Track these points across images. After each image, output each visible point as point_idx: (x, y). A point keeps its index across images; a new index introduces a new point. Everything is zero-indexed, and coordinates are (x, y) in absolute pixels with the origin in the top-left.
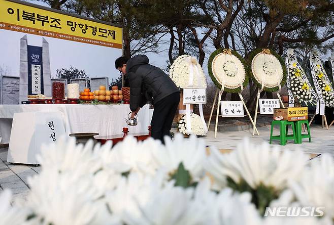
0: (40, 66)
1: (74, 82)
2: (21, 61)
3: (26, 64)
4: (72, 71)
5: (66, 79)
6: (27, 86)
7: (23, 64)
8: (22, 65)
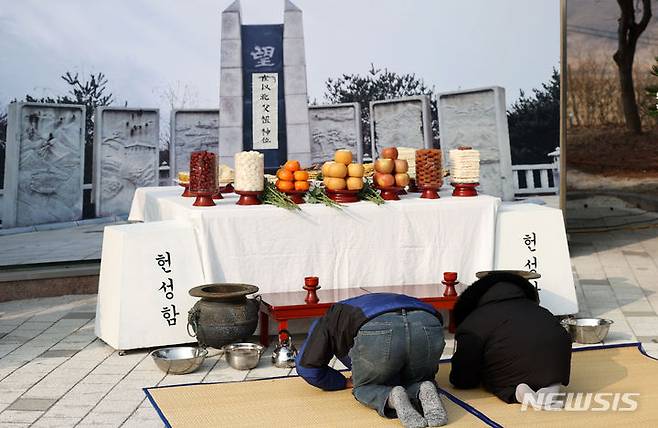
0: (276, 75)
1: (383, 108)
2: (222, 68)
3: (238, 74)
4: (376, 78)
5: (356, 105)
6: (239, 131)
7: (228, 75)
8: (225, 78)
